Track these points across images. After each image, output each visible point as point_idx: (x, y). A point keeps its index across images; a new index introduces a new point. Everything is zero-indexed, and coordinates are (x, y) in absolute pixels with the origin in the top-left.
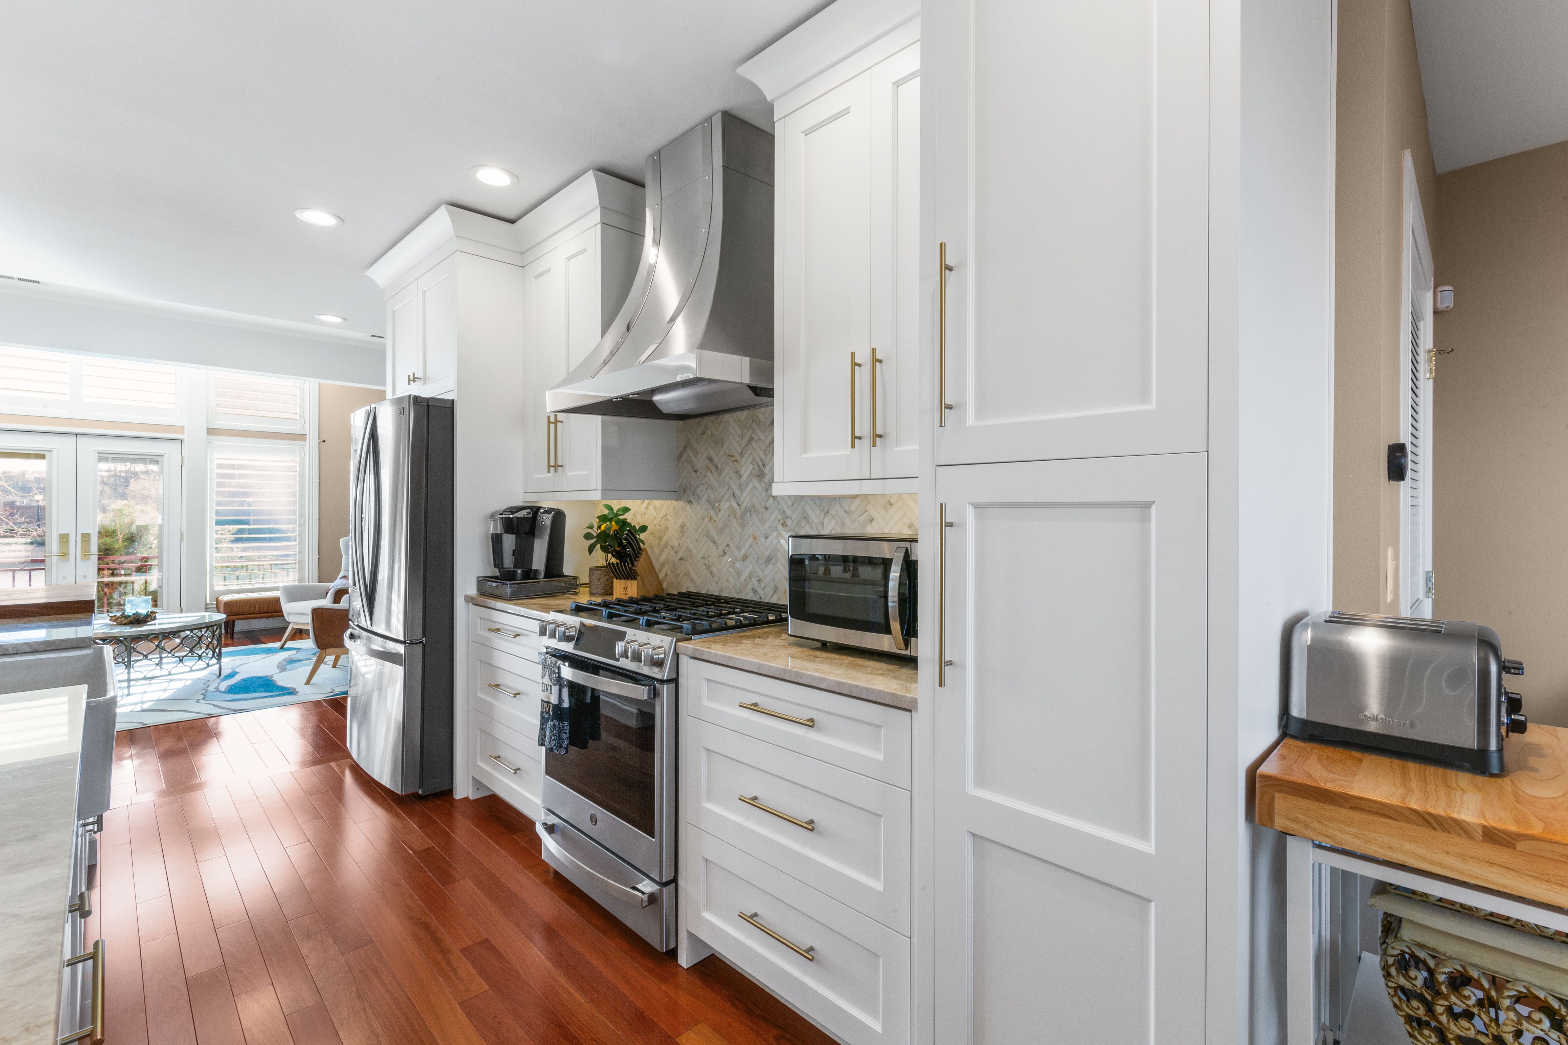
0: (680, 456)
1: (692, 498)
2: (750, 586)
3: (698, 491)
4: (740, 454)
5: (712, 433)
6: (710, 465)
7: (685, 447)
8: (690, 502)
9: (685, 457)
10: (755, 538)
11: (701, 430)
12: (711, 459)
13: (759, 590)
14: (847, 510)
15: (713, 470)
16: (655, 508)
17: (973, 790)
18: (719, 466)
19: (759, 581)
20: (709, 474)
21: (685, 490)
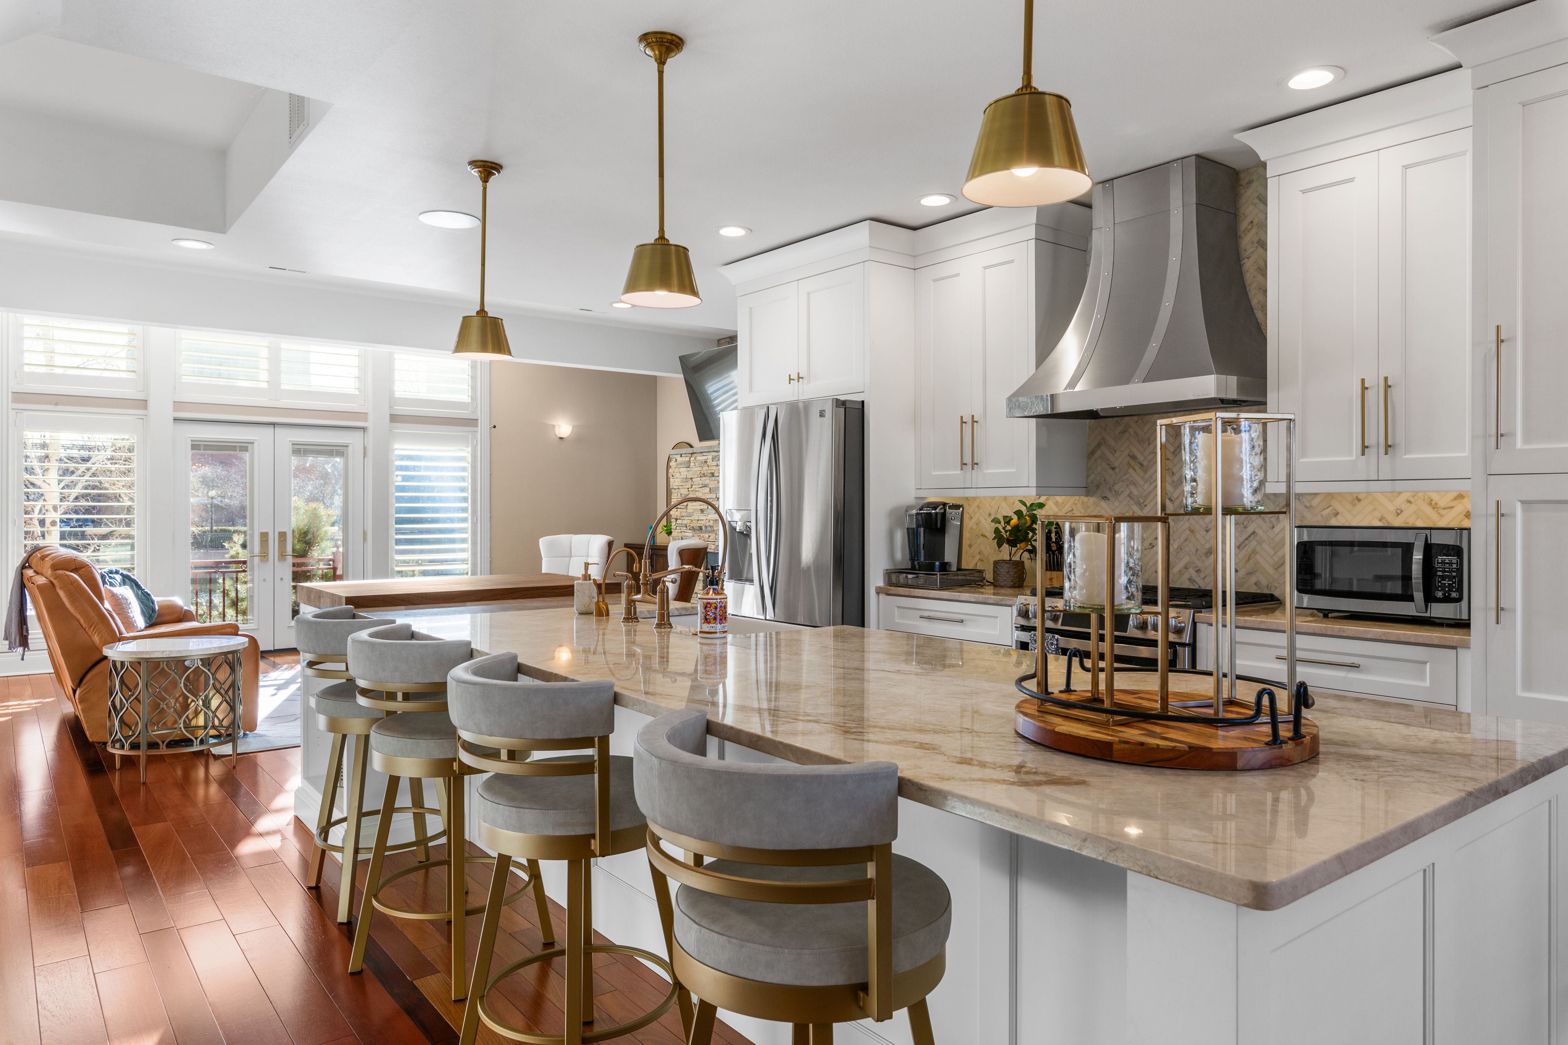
0: (1092, 453)
1: (1108, 495)
2: (1186, 576)
3: (1117, 487)
4: (1173, 453)
5: (1135, 433)
6: (1132, 462)
7: (1099, 445)
8: (1105, 498)
9: (1098, 453)
10: (1192, 531)
11: (1120, 428)
12: (1133, 457)
13: (1198, 580)
14: (1308, 504)
15: (1137, 468)
16: (1056, 503)
17: (1520, 693)
18: (1145, 463)
19: (1198, 571)
20: (1131, 471)
21: (1098, 487)
